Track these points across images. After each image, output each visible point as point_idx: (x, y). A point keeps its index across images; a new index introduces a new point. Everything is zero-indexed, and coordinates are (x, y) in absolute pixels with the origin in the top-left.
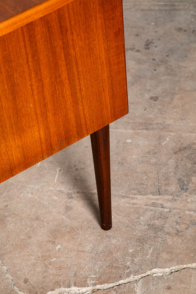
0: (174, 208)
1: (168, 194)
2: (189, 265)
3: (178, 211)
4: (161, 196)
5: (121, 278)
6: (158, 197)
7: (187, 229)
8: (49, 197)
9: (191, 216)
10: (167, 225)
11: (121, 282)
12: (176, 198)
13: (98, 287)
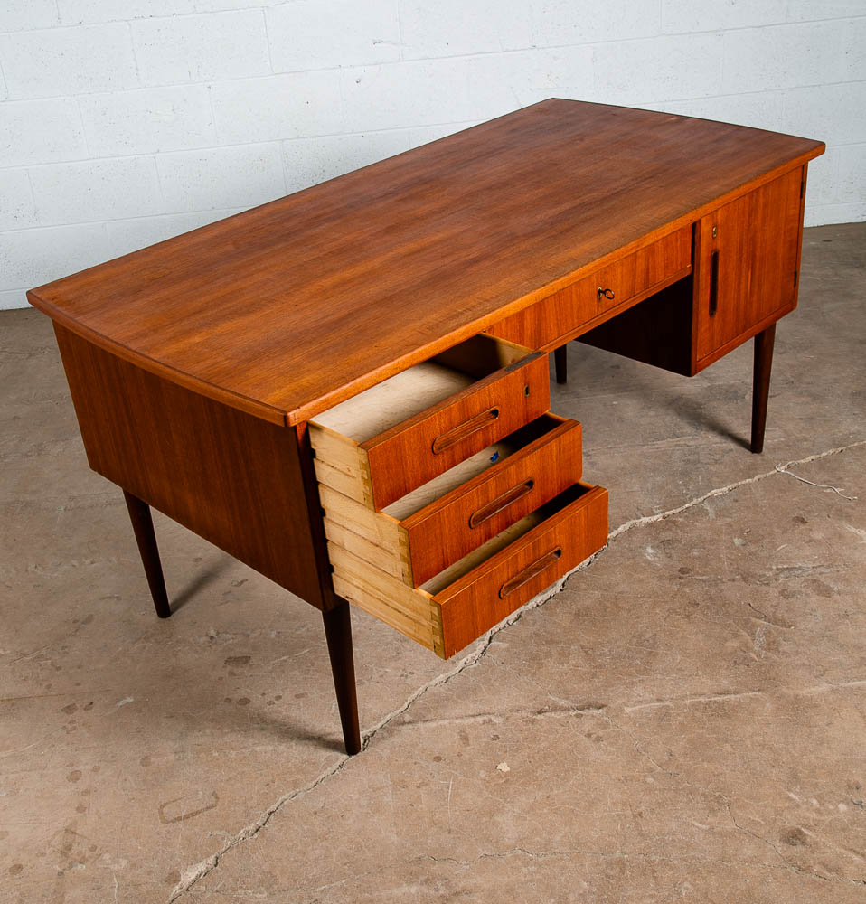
2: (743, 482)
5: (685, 503)
7: (723, 457)
9: (719, 447)
11: (687, 505)
13: (667, 513)
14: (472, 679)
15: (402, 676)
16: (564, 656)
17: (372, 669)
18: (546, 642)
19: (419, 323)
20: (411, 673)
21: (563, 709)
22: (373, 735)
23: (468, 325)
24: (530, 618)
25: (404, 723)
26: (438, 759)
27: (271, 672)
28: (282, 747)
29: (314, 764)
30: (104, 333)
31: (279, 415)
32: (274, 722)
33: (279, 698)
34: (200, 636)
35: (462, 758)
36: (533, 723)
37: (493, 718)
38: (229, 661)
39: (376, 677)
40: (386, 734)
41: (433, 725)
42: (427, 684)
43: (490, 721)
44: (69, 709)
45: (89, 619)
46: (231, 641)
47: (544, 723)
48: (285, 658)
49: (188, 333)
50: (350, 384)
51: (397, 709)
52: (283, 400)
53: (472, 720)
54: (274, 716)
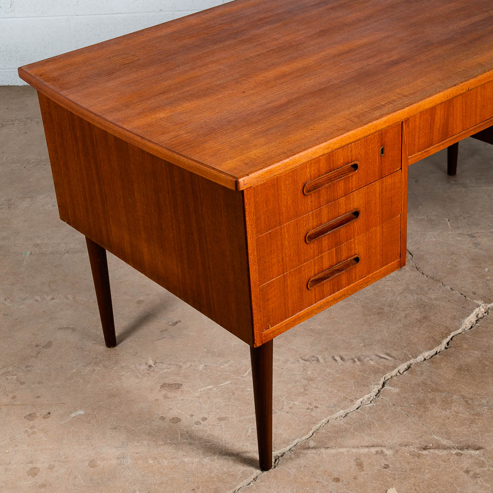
8: (453, 238)
14: (367, 416)
15: (308, 409)
16: (447, 403)
17: (283, 401)
18: (432, 390)
19: (347, 112)
20: (316, 407)
21: (445, 448)
22: (282, 456)
23: (389, 116)
24: (418, 369)
25: (309, 448)
26: (337, 480)
27: (199, 398)
28: (206, 460)
29: (233, 475)
30: (85, 105)
31: (231, 181)
32: (200, 439)
33: (204, 419)
34: (141, 364)
35: (357, 480)
36: (418, 457)
37: (384, 450)
38: (164, 386)
39: (286, 408)
40: (293, 456)
41: (333, 451)
42: (329, 417)
43: (382, 452)
44: (31, 417)
45: (49, 345)
46: (165, 371)
47: (428, 458)
48: (210, 387)
49: (154, 110)
50: (291, 158)
51: (303, 435)
52: (235, 169)
53: (366, 450)
54: (200, 434)
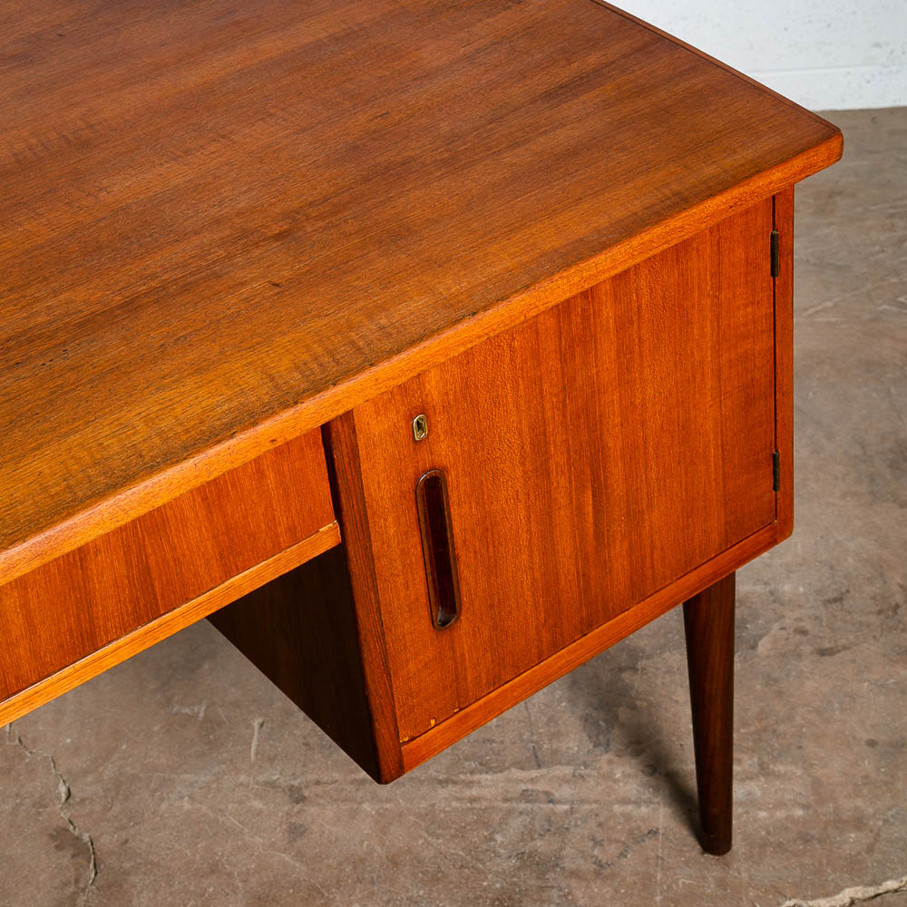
0: (582, 801)
1: (560, 763)
3: (594, 806)
4: (543, 771)
6: (534, 773)
7: (623, 855)
8: (240, 802)
9: (627, 817)
10: (568, 851)
12: (582, 770)
